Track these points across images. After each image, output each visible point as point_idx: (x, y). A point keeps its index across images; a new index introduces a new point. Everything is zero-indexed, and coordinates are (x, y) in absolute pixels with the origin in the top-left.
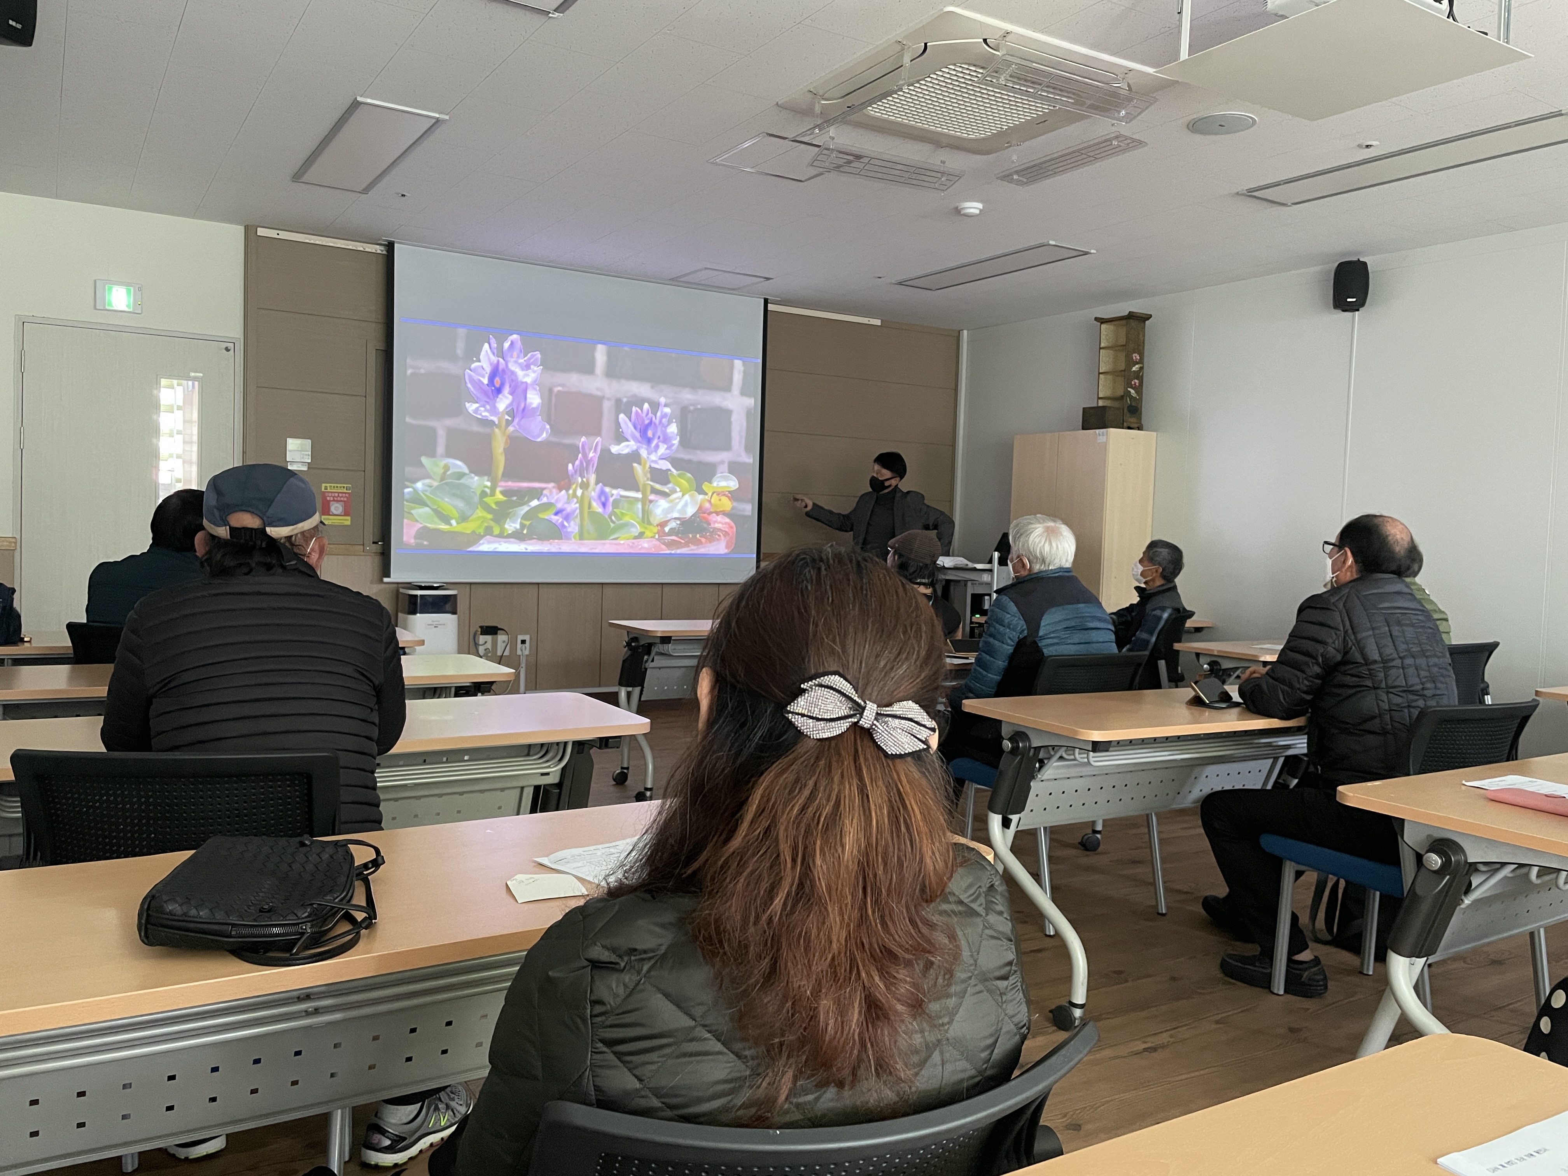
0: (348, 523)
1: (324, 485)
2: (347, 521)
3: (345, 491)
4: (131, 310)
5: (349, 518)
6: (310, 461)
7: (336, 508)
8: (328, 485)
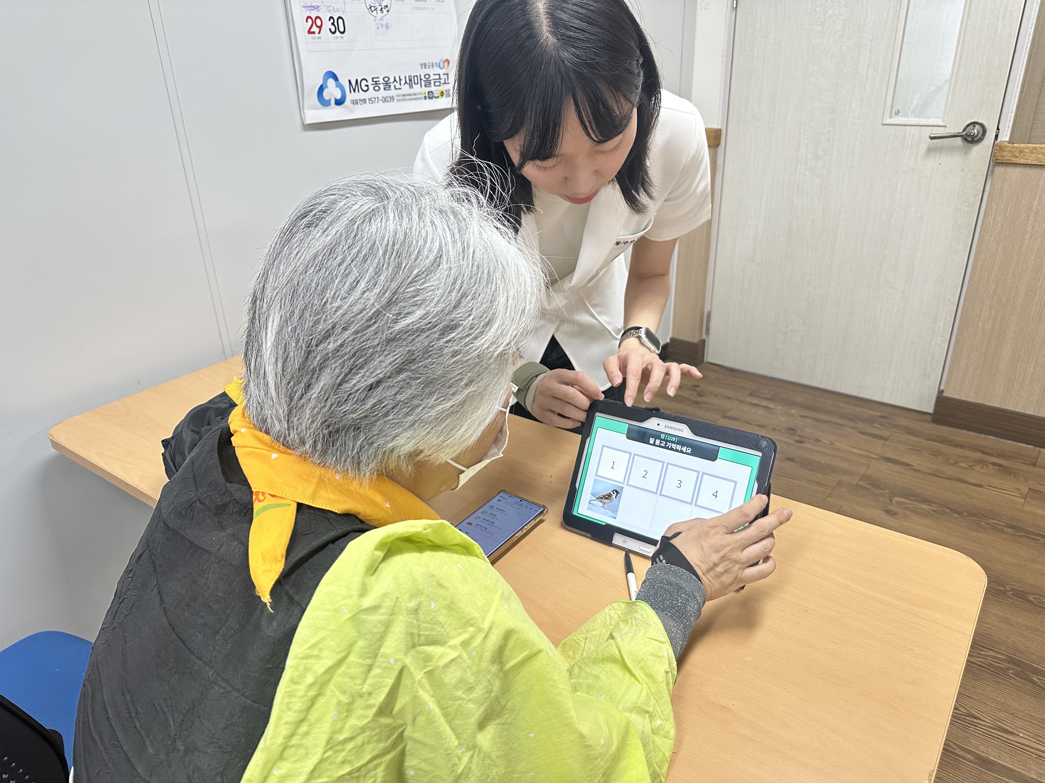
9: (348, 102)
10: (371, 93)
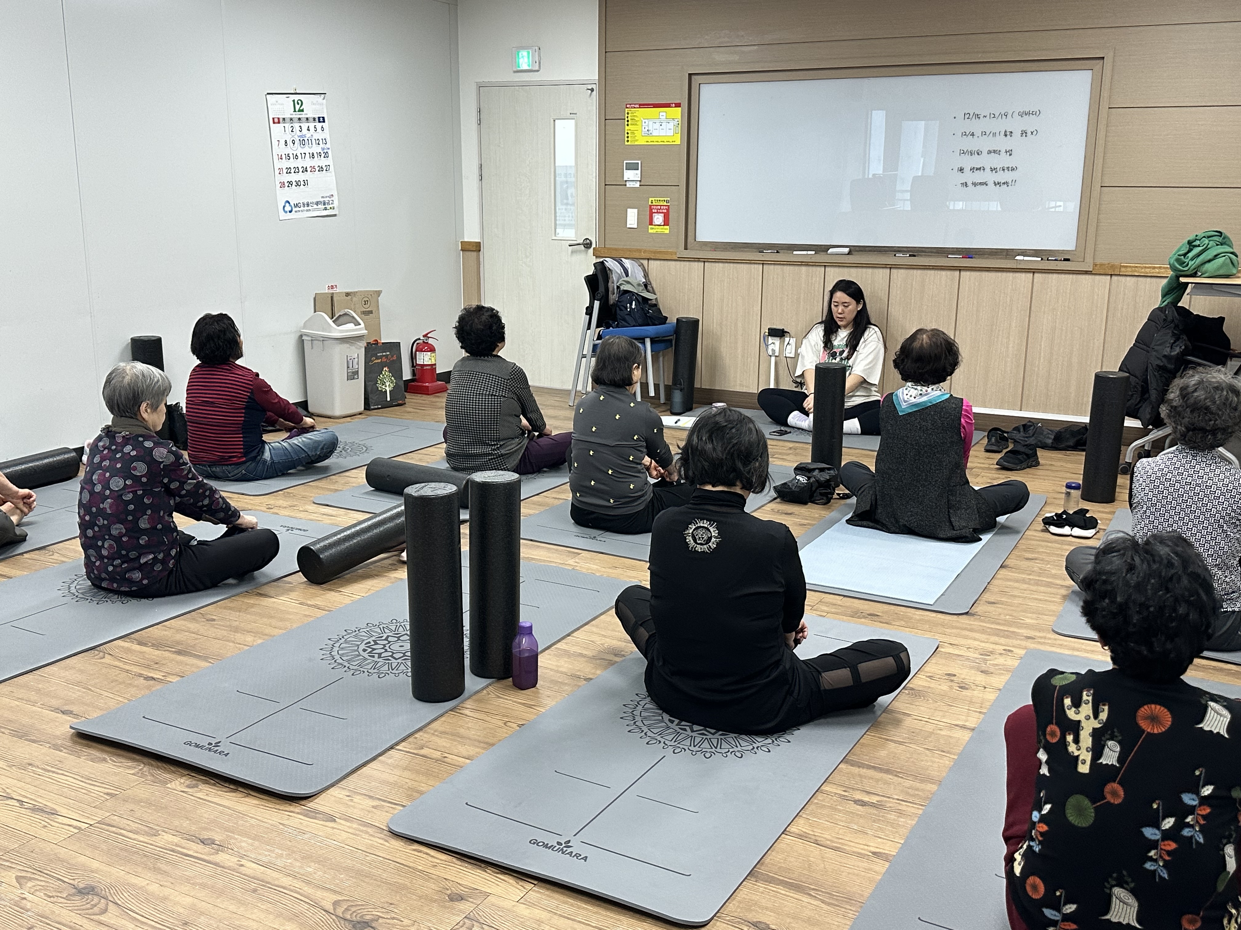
0: (667, 231)
1: (650, 199)
2: (666, 230)
3: (665, 204)
5: (667, 227)
6: (639, 179)
7: (658, 219)
8: (653, 199)
9: (293, 212)
10: (302, 208)
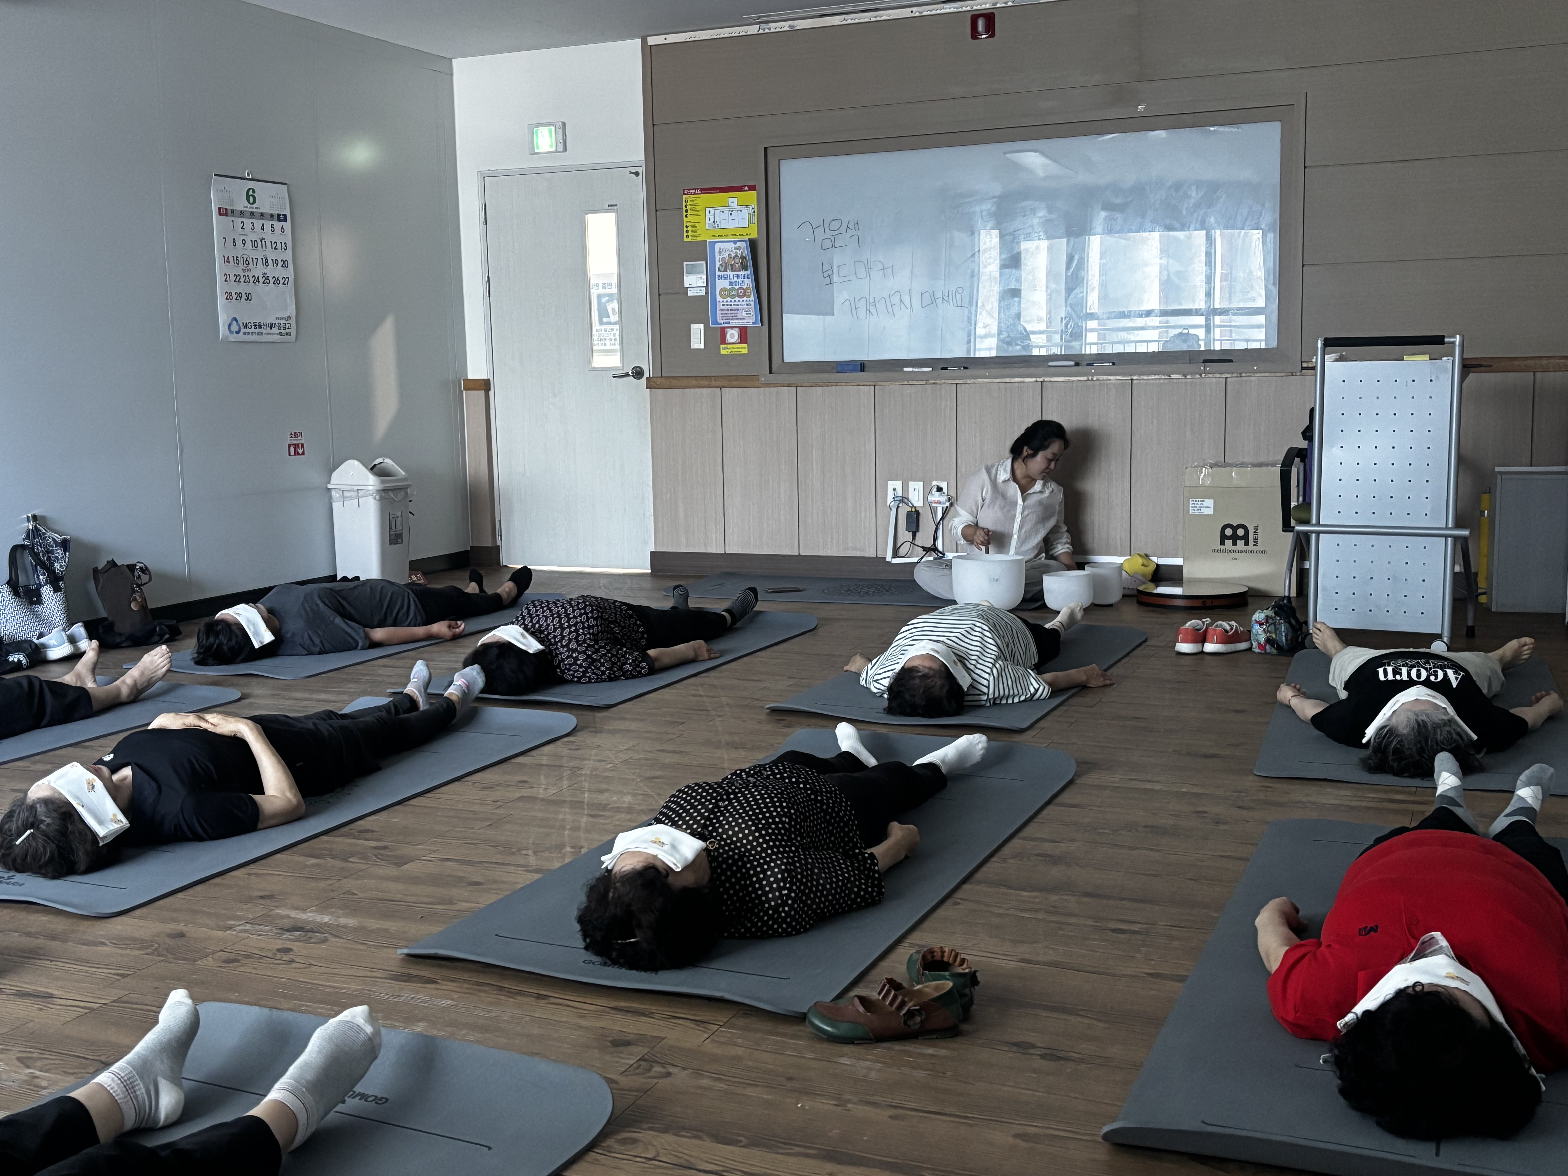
4: (553, 149)
